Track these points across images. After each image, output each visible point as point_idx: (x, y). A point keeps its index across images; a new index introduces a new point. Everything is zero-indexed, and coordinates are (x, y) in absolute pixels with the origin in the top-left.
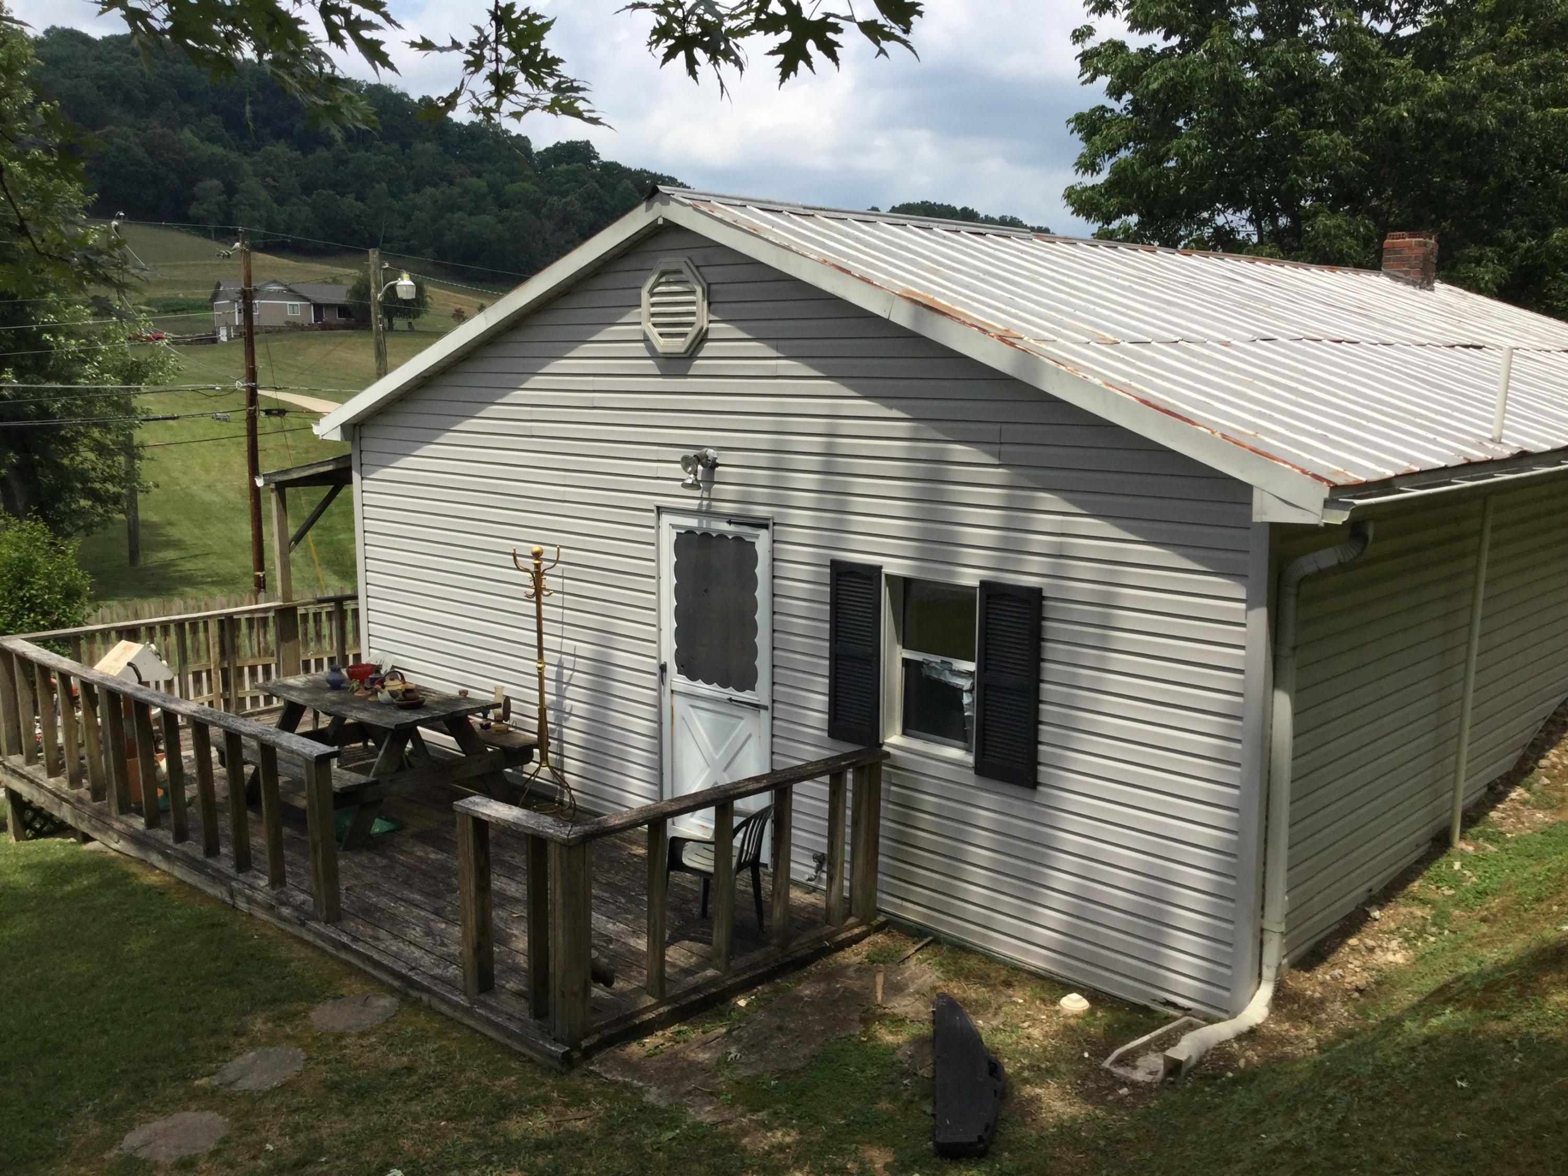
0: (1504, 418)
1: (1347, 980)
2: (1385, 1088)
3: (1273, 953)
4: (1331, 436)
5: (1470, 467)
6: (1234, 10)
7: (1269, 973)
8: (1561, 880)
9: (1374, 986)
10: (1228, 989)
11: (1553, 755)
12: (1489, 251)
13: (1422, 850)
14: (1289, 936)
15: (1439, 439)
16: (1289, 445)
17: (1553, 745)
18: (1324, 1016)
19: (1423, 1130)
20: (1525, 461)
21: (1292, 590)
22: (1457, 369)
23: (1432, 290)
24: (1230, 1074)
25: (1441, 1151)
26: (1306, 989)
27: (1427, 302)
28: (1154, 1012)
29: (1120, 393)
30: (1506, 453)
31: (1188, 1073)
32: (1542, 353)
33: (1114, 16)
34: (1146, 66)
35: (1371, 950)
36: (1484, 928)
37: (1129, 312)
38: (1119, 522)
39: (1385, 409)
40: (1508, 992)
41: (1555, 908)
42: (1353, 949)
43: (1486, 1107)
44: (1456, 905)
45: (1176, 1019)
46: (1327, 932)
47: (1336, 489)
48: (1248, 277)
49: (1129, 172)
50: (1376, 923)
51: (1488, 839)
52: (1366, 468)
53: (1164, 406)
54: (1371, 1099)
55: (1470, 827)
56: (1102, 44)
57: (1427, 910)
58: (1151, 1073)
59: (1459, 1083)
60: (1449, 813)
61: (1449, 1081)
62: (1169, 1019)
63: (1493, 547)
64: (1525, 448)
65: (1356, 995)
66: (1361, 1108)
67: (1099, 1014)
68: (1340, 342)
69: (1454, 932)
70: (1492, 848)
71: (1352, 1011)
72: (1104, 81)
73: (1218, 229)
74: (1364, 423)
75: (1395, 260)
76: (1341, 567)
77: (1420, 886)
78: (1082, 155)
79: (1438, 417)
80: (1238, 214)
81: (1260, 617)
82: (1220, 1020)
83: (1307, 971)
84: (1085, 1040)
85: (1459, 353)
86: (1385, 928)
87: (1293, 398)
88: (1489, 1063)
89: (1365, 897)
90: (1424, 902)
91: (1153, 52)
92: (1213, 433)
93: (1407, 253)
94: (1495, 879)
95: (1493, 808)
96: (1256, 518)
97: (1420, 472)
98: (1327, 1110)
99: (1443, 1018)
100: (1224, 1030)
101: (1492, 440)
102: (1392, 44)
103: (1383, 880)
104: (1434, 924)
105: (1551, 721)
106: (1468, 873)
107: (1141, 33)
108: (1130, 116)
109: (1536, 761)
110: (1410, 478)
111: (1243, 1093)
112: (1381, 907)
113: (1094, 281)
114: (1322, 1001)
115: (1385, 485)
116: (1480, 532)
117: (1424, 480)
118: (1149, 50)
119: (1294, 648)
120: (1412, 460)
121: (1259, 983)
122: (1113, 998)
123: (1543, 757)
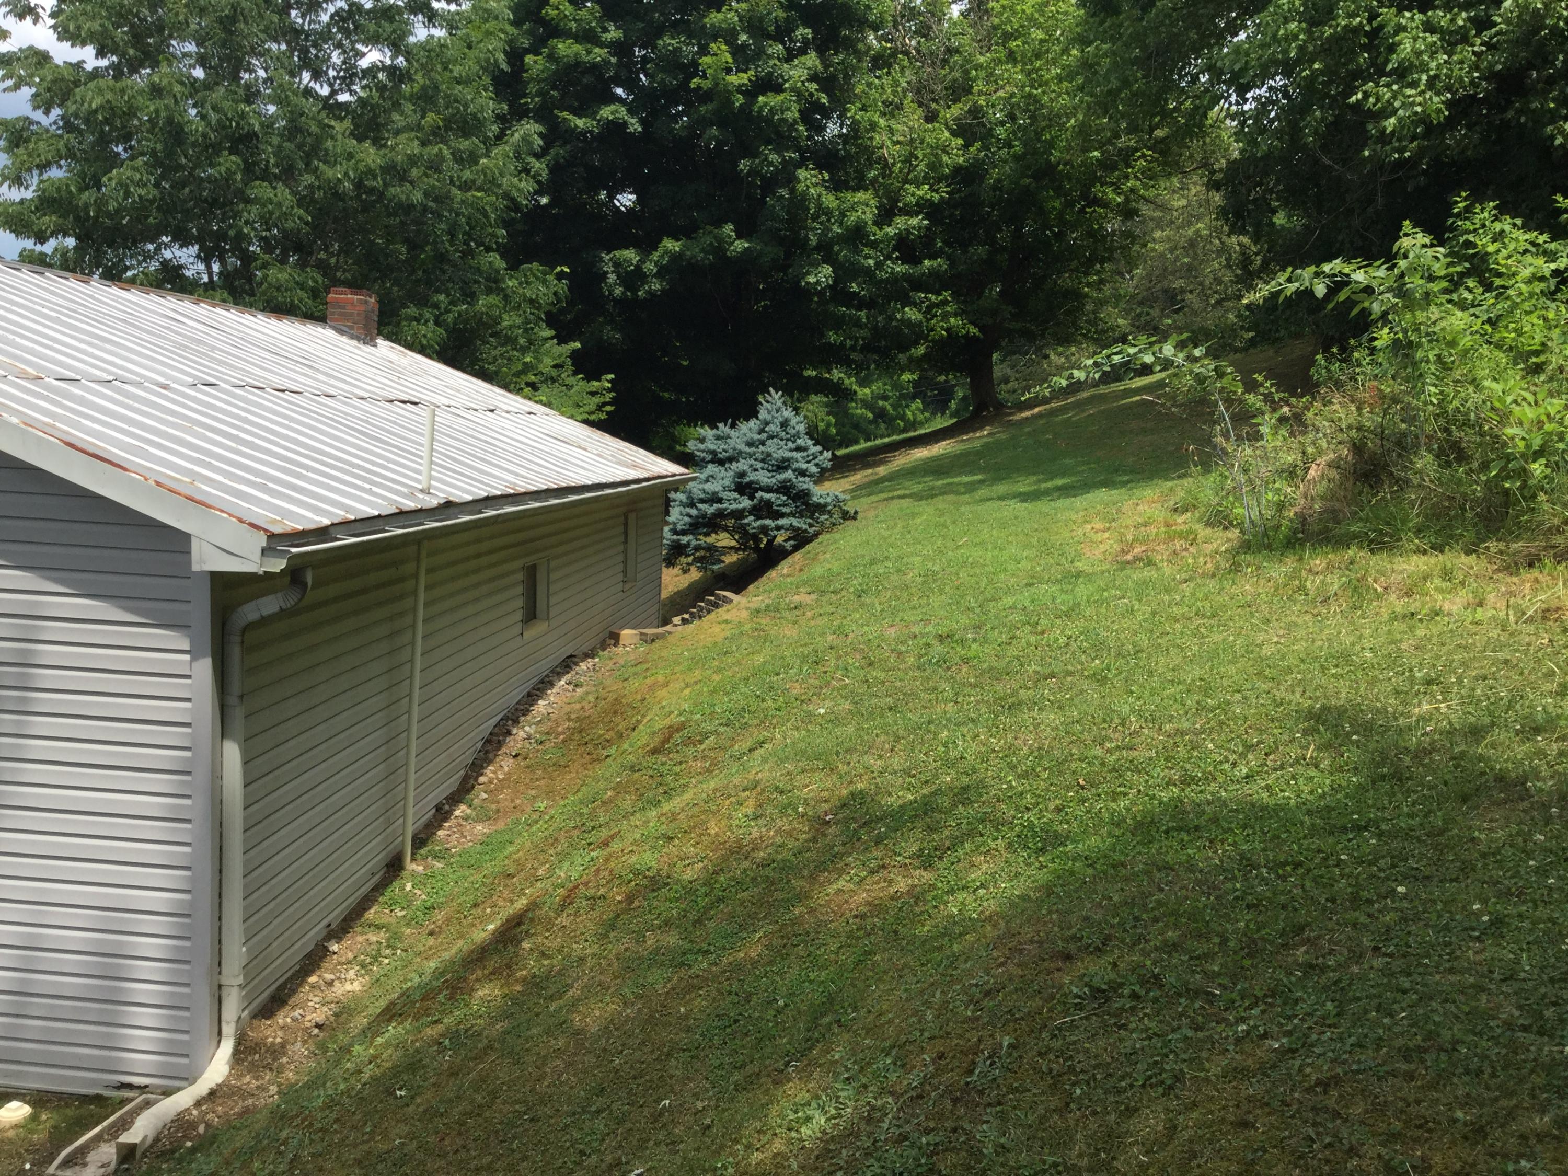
0: (431, 469)
1: (308, 1018)
2: (334, 1115)
3: (232, 1009)
4: (270, 485)
5: (402, 515)
6: (174, 42)
7: (229, 1029)
8: (493, 883)
9: (332, 1019)
10: (187, 1056)
11: (489, 771)
12: (427, 314)
13: (377, 878)
14: (248, 988)
15: (375, 489)
16: (227, 493)
17: (490, 762)
18: (285, 1060)
19: (366, 1147)
20: (451, 511)
21: (237, 639)
22: (395, 423)
23: (375, 346)
24: (189, 1144)
25: (381, 1162)
26: (267, 1038)
27: (369, 357)
28: (107, 1099)
29: (41, 434)
30: (434, 502)
31: (144, 1155)
32: (471, 412)
33: (35, 22)
34: (77, 83)
35: (330, 984)
36: (431, 941)
37: (56, 346)
38: (47, 573)
39: (325, 459)
40: (441, 997)
41: (488, 910)
42: (313, 987)
43: (421, 1109)
44: (408, 925)
45: (132, 1100)
46: (290, 973)
47: (272, 536)
48: (192, 319)
49: (64, 194)
50: (335, 957)
51: (435, 857)
52: (304, 517)
53: (91, 450)
54: (321, 1130)
55: (420, 848)
56: (20, 49)
57: (382, 934)
58: (103, 1166)
59: (398, 1093)
60: (400, 839)
61: (391, 1094)
62: (123, 1102)
63: (428, 588)
64: (451, 499)
65: (316, 1031)
66: (312, 1141)
67: (44, 1117)
68: (283, 391)
69: (406, 951)
70: (439, 865)
71: (312, 1048)
72: (27, 92)
73: (165, 264)
74: (304, 472)
75: (341, 314)
76: (283, 614)
77: (376, 913)
78: (6, 167)
79: (375, 469)
80: (185, 250)
81: (204, 668)
82: (179, 1089)
83: (267, 1018)
84: (27, 1151)
85: (397, 408)
86: (343, 960)
87: (234, 445)
88: (424, 1067)
89: (324, 933)
90: (379, 927)
91: (84, 69)
92: (146, 479)
93: (349, 309)
94: (441, 893)
95: (440, 827)
96: (196, 568)
97: (356, 520)
98: (280, 1153)
99: (387, 1035)
100: (183, 1099)
101: (422, 491)
102: (331, 107)
103: (342, 912)
104: (388, 947)
105: (488, 741)
106: (418, 892)
107: (72, 46)
108: (60, 132)
109: (476, 780)
110: (346, 525)
111: (202, 1159)
112: (339, 940)
113: (14, 308)
114: (283, 1045)
115: (322, 533)
116: (416, 576)
117: (359, 528)
118: (79, 65)
119: (241, 697)
120: (347, 509)
121: (219, 1042)
122: (60, 1096)
123: (482, 774)
